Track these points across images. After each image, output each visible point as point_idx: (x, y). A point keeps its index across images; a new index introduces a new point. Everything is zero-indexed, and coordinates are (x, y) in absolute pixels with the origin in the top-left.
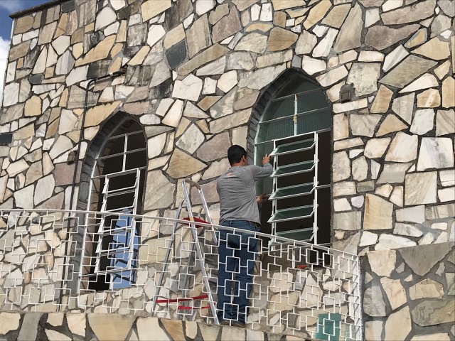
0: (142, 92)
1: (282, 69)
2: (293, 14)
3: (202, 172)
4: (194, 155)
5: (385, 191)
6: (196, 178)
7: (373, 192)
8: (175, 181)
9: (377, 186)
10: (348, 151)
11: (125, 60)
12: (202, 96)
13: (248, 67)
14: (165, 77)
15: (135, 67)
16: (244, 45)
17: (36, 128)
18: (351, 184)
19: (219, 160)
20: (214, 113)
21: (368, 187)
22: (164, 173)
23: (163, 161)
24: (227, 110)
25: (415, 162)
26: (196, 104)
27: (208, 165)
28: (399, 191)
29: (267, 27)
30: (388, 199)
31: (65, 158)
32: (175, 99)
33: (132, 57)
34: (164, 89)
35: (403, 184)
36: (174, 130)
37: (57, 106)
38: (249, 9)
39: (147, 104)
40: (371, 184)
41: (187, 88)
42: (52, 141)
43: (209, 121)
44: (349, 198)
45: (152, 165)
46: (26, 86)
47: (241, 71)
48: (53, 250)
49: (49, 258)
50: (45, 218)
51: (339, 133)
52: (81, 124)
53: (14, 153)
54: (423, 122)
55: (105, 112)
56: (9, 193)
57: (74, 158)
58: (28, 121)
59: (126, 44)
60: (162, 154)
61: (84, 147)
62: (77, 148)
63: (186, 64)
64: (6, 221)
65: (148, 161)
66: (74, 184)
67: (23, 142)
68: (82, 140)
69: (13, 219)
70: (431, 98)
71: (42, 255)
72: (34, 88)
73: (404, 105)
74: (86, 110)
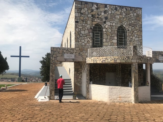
0: (101, 22)
1: (121, 25)
2: (122, 18)
3: (111, 35)
4: (110, 33)
6: (110, 36)
8: (108, 35)
11: (98, 16)
14: (105, 21)
15: (100, 18)
16: (115, 20)
17: (83, 22)
20: (112, 28)
22: (106, 34)
23: (106, 32)
24: (114, 28)
26: (110, 26)
27: (112, 34)
29: (119, 19)
31: (89, 28)
34: (105, 22)
36: (107, 29)
37: (87, 19)
39: (102, 24)
40: (131, 41)
41: (108, 23)
42: (87, 25)
43: (112, 29)
44: (129, 42)
45: (104, 32)
46: (80, 14)
47: (116, 24)
48: (89, 41)
49: (89, 42)
50: (87, 36)
51: (128, 34)
52: (92, 24)
53: (79, 25)
54: (136, 36)
55: (96, 23)
56: (79, 31)
57: (91, 28)
58: (81, 20)
59: (98, 13)
60: (105, 31)
61: (93, 27)
62: (91, 27)
63: (108, 20)
64: (80, 35)
65: (103, 32)
66: (92, 33)
67: (81, 23)
68: (92, 26)
69: (81, 35)
70: (136, 33)
71: (88, 41)
72: (82, 15)
73: (134, 33)
74: (92, 22)
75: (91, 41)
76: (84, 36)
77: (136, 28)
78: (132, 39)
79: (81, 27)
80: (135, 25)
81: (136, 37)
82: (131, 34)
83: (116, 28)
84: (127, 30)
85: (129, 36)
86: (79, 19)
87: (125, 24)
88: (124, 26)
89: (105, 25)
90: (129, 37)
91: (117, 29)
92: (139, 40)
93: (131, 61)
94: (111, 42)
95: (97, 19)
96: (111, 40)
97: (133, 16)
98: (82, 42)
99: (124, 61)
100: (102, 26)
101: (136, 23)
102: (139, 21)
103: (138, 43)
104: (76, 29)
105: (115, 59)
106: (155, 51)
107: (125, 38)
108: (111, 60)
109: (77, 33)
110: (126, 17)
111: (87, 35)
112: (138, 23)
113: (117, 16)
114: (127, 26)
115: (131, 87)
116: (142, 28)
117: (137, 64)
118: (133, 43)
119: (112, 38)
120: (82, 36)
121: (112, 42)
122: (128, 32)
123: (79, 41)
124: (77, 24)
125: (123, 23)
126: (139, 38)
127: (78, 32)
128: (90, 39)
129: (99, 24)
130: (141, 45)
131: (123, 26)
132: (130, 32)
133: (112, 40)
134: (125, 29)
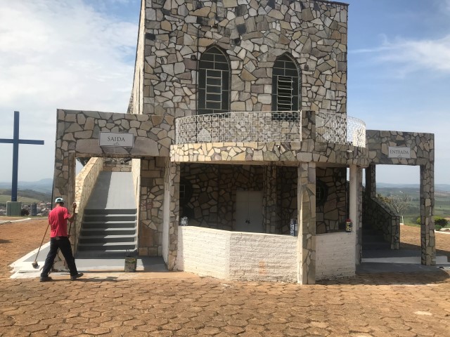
0: (226, 40)
1: (285, 51)
2: (288, 32)
3: (256, 81)
4: (252, 73)
5: (317, 103)
6: (253, 82)
7: (313, 102)
8: (244, 81)
9: (315, 101)
10: (306, 87)
11: (217, 22)
12: (254, 51)
13: (272, 46)
14: (237, 37)
15: (222, 27)
16: (269, 36)
17: (170, 37)
18: (307, 98)
19: (261, 78)
20: (259, 59)
21: (312, 100)
23: (238, 72)
24: (264, 60)
25: (325, 96)
26: (251, 53)
27: (258, 79)
28: (320, 104)
29: (279, 33)
30: (317, 105)
31: (189, 57)
32: (242, 48)
33: (220, 21)
34: (237, 42)
35: (322, 102)
36: (243, 61)
37: (181, 30)
38: (272, 22)
39: (229, 46)
41: (247, 45)
42: (181, 47)
43: (257, 62)
44: (306, 102)
45: (234, 72)
46: (160, 13)
47: (269, 47)
48: (189, 96)
49: (187, 99)
50: (182, 81)
51: (304, 80)
52: (196, 44)
53: (157, 45)
54: (328, 84)
55: (209, 42)
56: (158, 65)
57: (194, 58)
58: (164, 32)
59: (216, 14)
60: (238, 69)
61: (199, 55)
62: (196, 54)
63: (246, 35)
64: (159, 77)
65: (231, 70)
66: (196, 70)
67: (163, 42)
68: (198, 51)
69: (163, 77)
70: (330, 78)
71: (183, 97)
72: (166, 16)
73: (323, 78)
74: (198, 38)
75: (193, 97)
76: (173, 82)
77: (329, 62)
78: (316, 93)
79: (164, 53)
80: (326, 54)
81: (330, 89)
82: (315, 80)
83: (269, 59)
84: (303, 66)
85: (309, 85)
86: (158, 30)
87: (299, 49)
88: (295, 55)
89: (237, 49)
90: (308, 89)
91: (272, 64)
92: (337, 98)
93: (296, 157)
94: (255, 101)
95: (213, 30)
96: (256, 95)
97: (321, 28)
98: (165, 99)
99: (274, 158)
100: (228, 52)
101: (328, 49)
102: (340, 41)
103: (334, 108)
104: (147, 58)
105: (250, 152)
106: (379, 131)
107: (295, 92)
108: (238, 153)
109: (150, 70)
110: (301, 29)
111: (182, 79)
112: (337, 48)
113: (274, 24)
114: (302, 55)
115: (296, 234)
116: (346, 61)
117: (314, 166)
118: (320, 106)
119: (256, 91)
120: (165, 81)
121: (258, 102)
122: (304, 72)
123: (155, 95)
124: (152, 43)
125: (292, 45)
126: (337, 92)
127: (153, 68)
128: (190, 88)
129: (218, 46)
130: (342, 113)
131: (292, 56)
132: (311, 73)
133: (258, 94)
134: (297, 63)
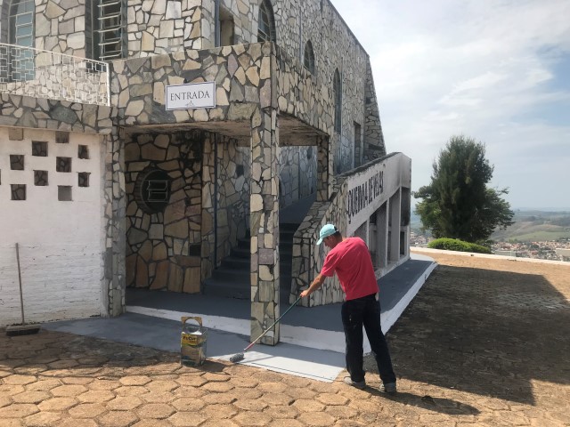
3: (64, 15)
4: (59, 5)
5: (151, 30)
6: (61, 18)
7: (145, 30)
8: (50, 20)
9: (147, 27)
10: (134, 6)
18: (136, 25)
19: (71, 8)
21: (144, 28)
22: (44, 15)
23: (43, 8)
25: (164, 14)
27: (67, 10)
28: (157, 30)
30: (152, 34)
35: (159, 27)
40: (145, 26)
44: (135, 33)
45: (38, 10)
60: (42, 4)
65: (35, 7)
78: (149, 13)
85: (137, 2)
90: (137, 7)
92: (185, 14)
94: (64, 47)
96: (65, 37)
103: (178, 33)
118: (156, 35)
121: (68, 48)
130: (194, 39)
133: (68, 35)
